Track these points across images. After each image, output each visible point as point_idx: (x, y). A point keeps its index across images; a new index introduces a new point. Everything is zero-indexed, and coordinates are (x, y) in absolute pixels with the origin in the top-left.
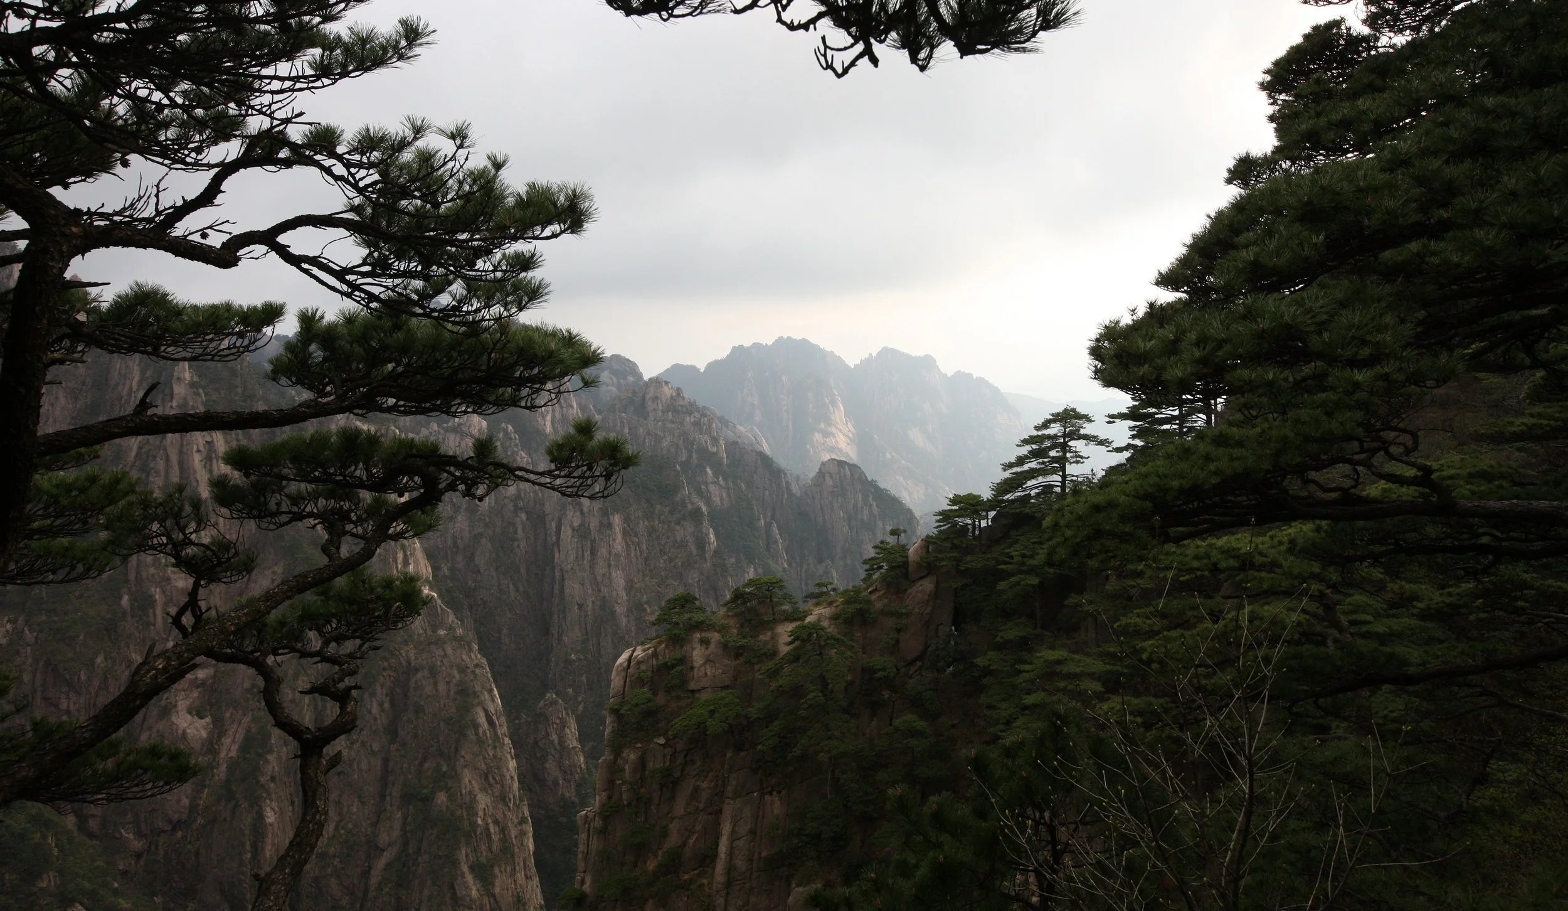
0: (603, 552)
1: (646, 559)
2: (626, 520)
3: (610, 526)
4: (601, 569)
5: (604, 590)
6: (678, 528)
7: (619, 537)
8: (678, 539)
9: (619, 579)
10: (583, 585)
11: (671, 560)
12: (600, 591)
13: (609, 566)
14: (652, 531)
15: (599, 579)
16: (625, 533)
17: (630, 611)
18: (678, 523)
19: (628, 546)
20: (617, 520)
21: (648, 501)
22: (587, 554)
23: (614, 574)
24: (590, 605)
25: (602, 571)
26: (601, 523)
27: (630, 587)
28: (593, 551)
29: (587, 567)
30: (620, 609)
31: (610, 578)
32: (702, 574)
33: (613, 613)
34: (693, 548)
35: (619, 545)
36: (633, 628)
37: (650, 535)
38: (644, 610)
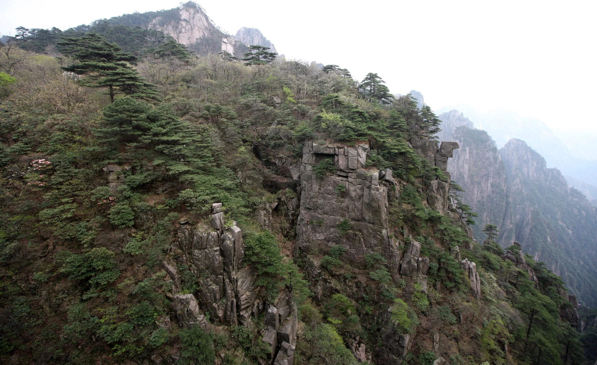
0: (462, 158)
1: (475, 162)
2: (470, 149)
3: (465, 150)
4: (460, 163)
5: (461, 170)
6: (487, 153)
7: (468, 154)
8: (487, 156)
9: (466, 167)
10: (454, 167)
11: (483, 163)
12: (459, 170)
13: (464, 162)
14: (478, 153)
15: (460, 166)
16: (470, 153)
17: (469, 177)
18: (487, 151)
19: (470, 157)
20: (467, 149)
21: (477, 144)
22: (457, 158)
23: (465, 165)
24: (456, 173)
25: (461, 164)
26: (462, 149)
27: (469, 170)
28: (459, 158)
29: (456, 162)
30: (466, 176)
31: (463, 166)
32: (495, 168)
33: (463, 177)
34: (492, 160)
35: (467, 157)
36: (469, 182)
37: (477, 154)
38: (473, 177)
